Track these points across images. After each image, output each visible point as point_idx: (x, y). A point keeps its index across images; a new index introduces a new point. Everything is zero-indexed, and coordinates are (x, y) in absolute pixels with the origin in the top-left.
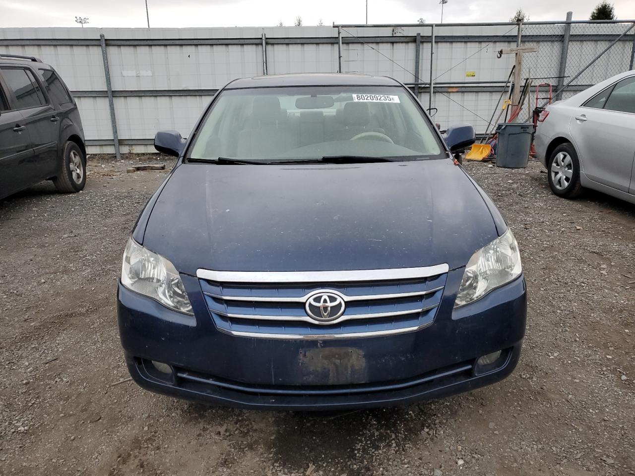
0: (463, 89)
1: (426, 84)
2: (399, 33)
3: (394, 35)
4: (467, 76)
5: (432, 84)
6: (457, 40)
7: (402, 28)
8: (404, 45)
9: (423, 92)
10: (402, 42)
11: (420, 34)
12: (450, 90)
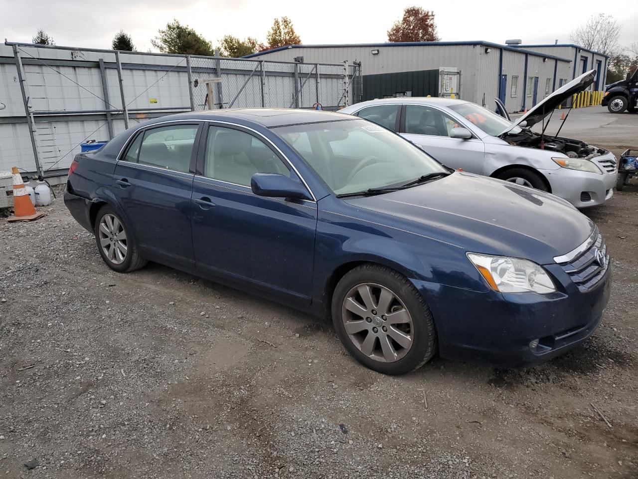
0: (150, 115)
1: (119, 111)
2: (79, 57)
3: (74, 59)
4: (151, 102)
5: (127, 111)
6: (136, 68)
7: (82, 52)
8: (86, 70)
9: (115, 119)
10: (84, 67)
11: (102, 59)
12: (139, 116)
